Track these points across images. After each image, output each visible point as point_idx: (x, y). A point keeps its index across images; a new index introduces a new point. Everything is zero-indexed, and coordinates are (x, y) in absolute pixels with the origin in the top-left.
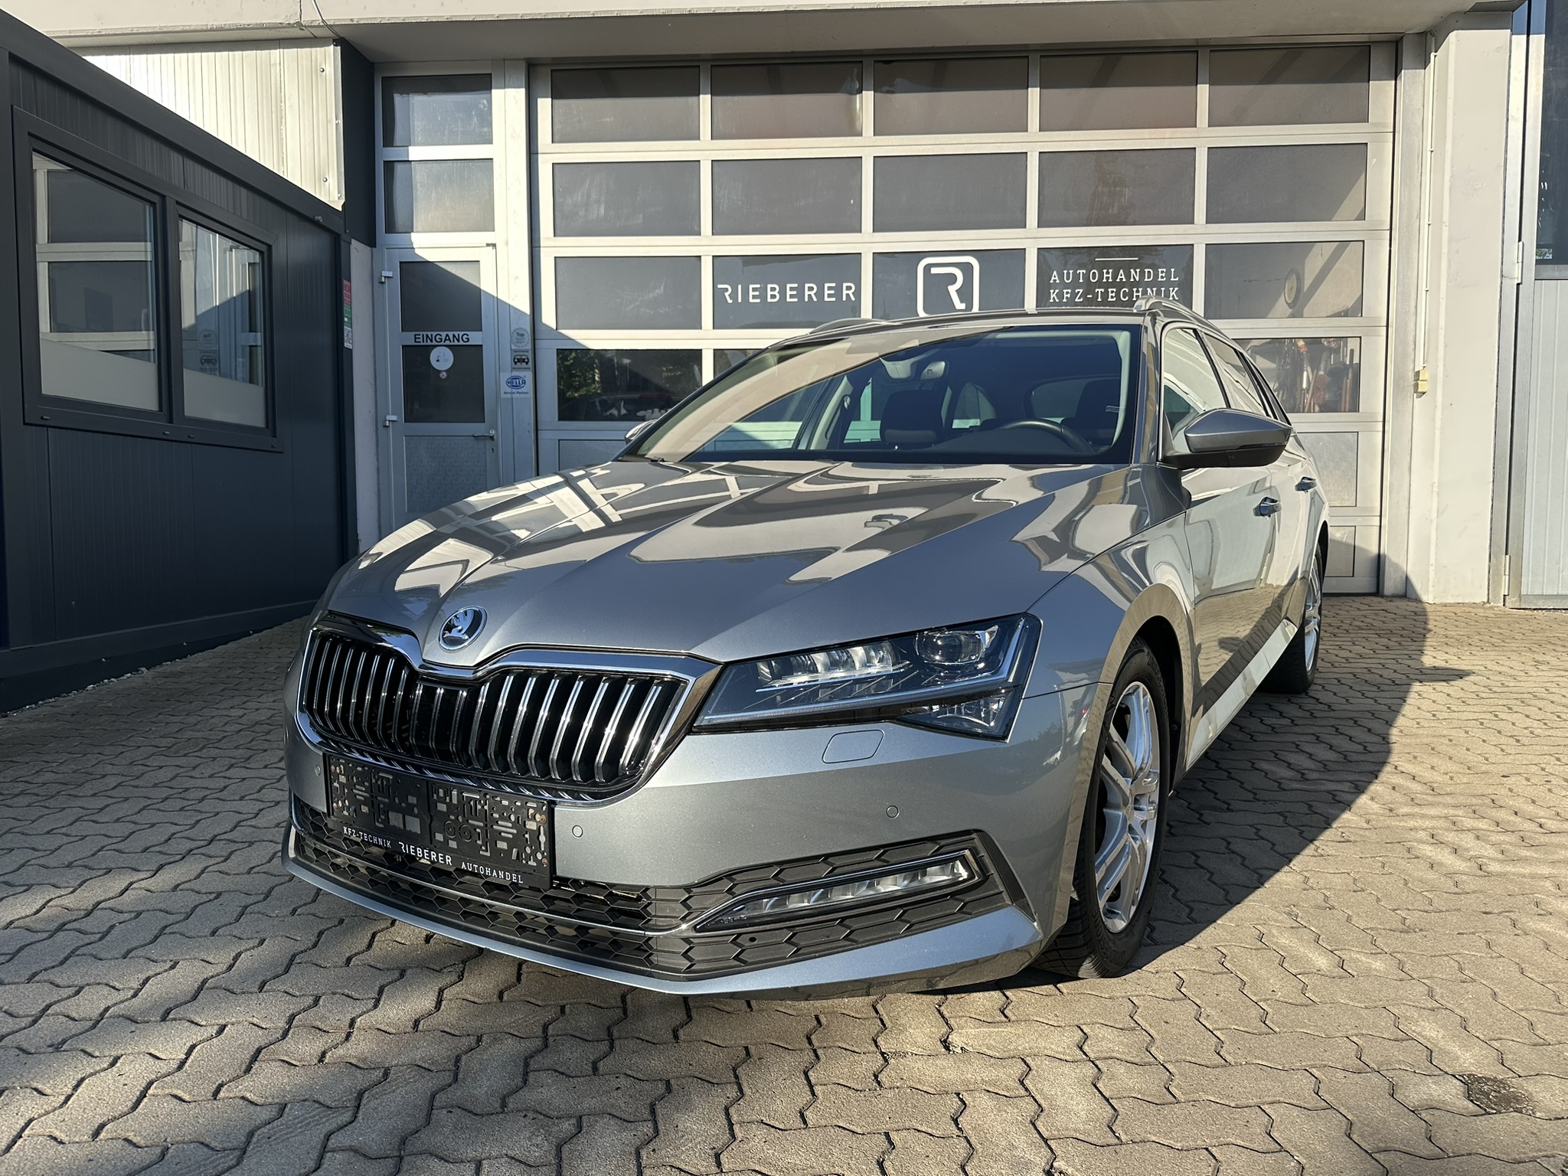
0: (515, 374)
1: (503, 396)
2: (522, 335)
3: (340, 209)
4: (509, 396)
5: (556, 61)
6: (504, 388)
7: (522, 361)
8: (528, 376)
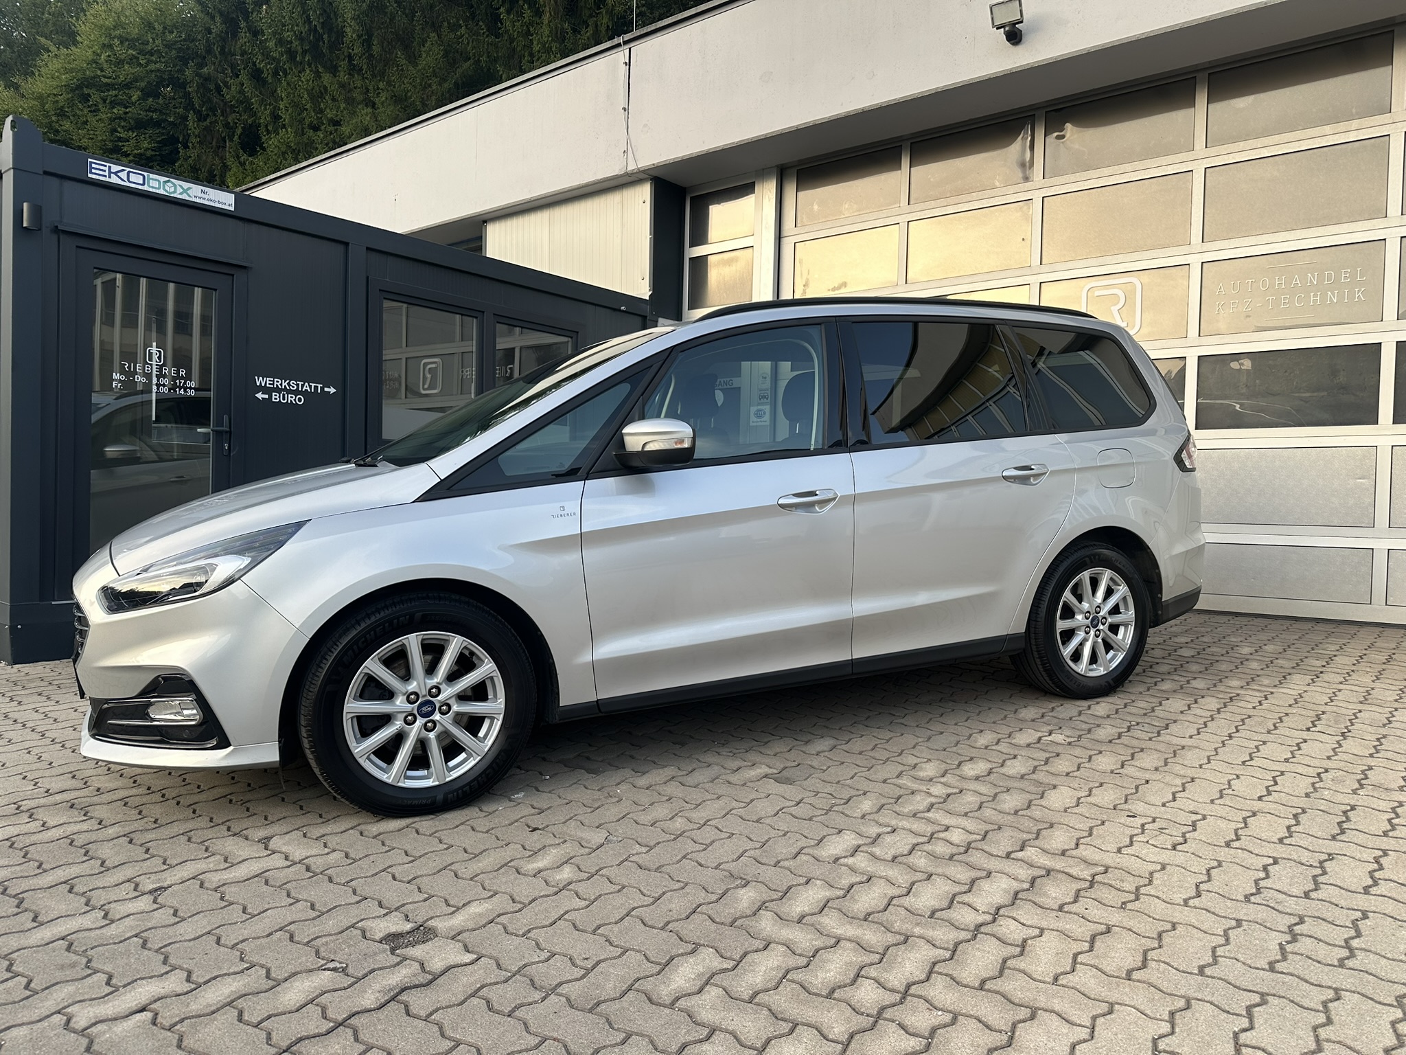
0: (759, 407)
1: (751, 424)
2: (765, 378)
3: (648, 298)
4: (755, 424)
5: (801, 162)
6: (753, 418)
7: (764, 397)
8: (767, 408)
